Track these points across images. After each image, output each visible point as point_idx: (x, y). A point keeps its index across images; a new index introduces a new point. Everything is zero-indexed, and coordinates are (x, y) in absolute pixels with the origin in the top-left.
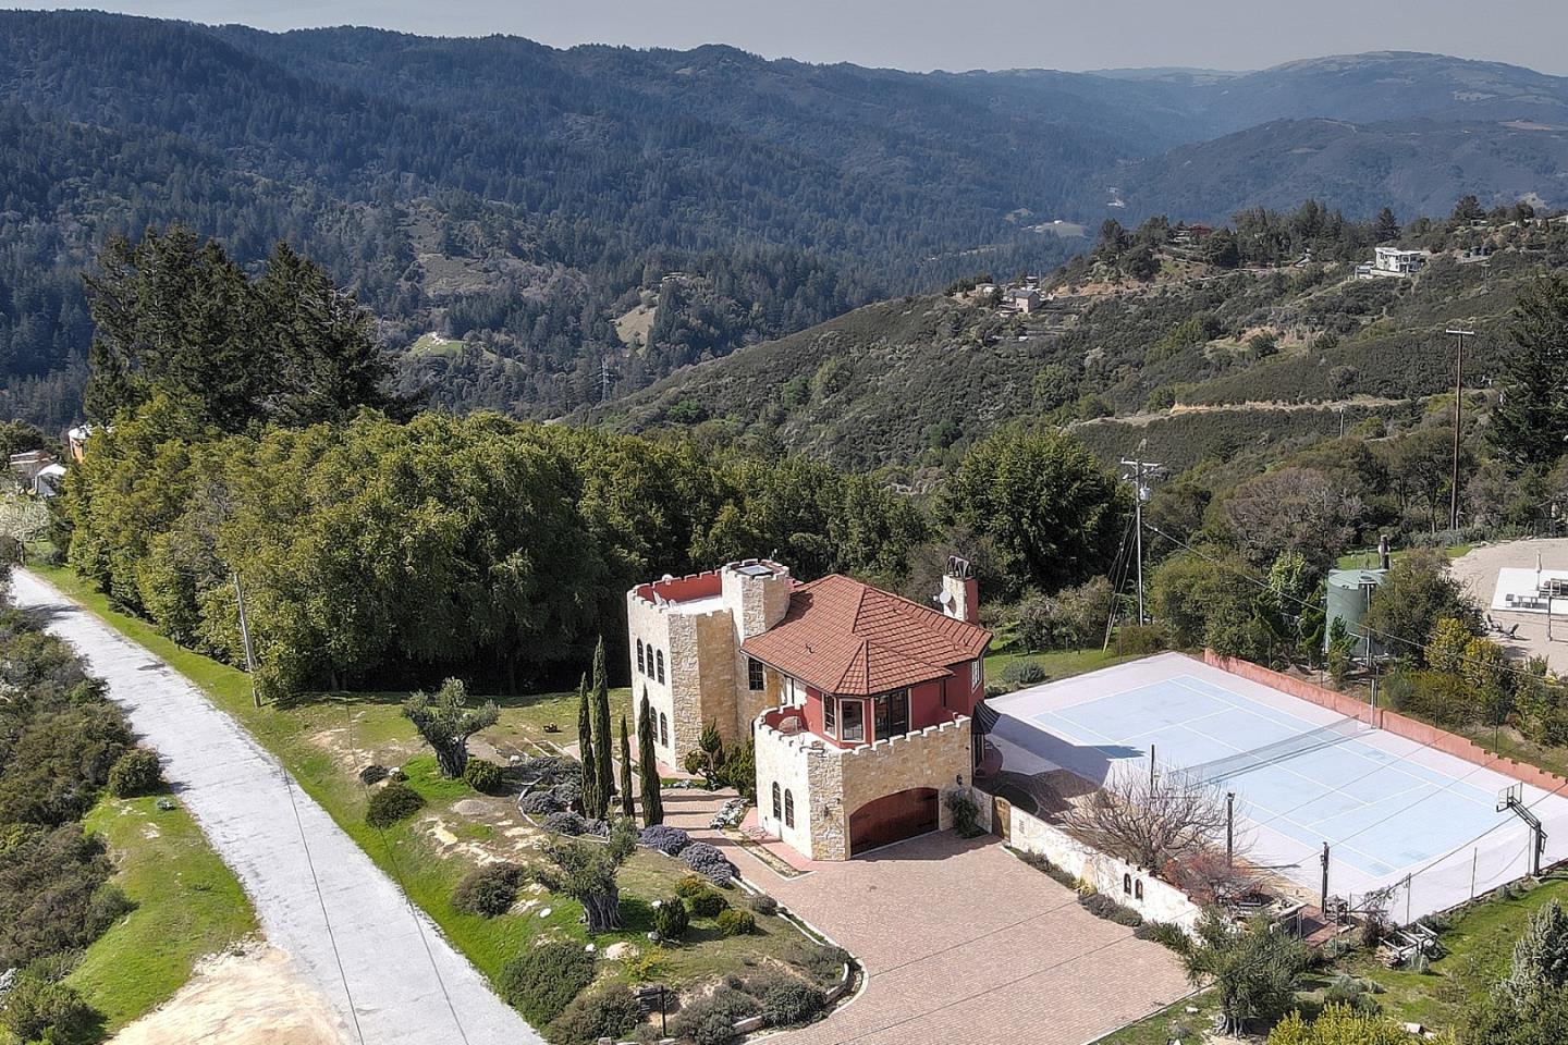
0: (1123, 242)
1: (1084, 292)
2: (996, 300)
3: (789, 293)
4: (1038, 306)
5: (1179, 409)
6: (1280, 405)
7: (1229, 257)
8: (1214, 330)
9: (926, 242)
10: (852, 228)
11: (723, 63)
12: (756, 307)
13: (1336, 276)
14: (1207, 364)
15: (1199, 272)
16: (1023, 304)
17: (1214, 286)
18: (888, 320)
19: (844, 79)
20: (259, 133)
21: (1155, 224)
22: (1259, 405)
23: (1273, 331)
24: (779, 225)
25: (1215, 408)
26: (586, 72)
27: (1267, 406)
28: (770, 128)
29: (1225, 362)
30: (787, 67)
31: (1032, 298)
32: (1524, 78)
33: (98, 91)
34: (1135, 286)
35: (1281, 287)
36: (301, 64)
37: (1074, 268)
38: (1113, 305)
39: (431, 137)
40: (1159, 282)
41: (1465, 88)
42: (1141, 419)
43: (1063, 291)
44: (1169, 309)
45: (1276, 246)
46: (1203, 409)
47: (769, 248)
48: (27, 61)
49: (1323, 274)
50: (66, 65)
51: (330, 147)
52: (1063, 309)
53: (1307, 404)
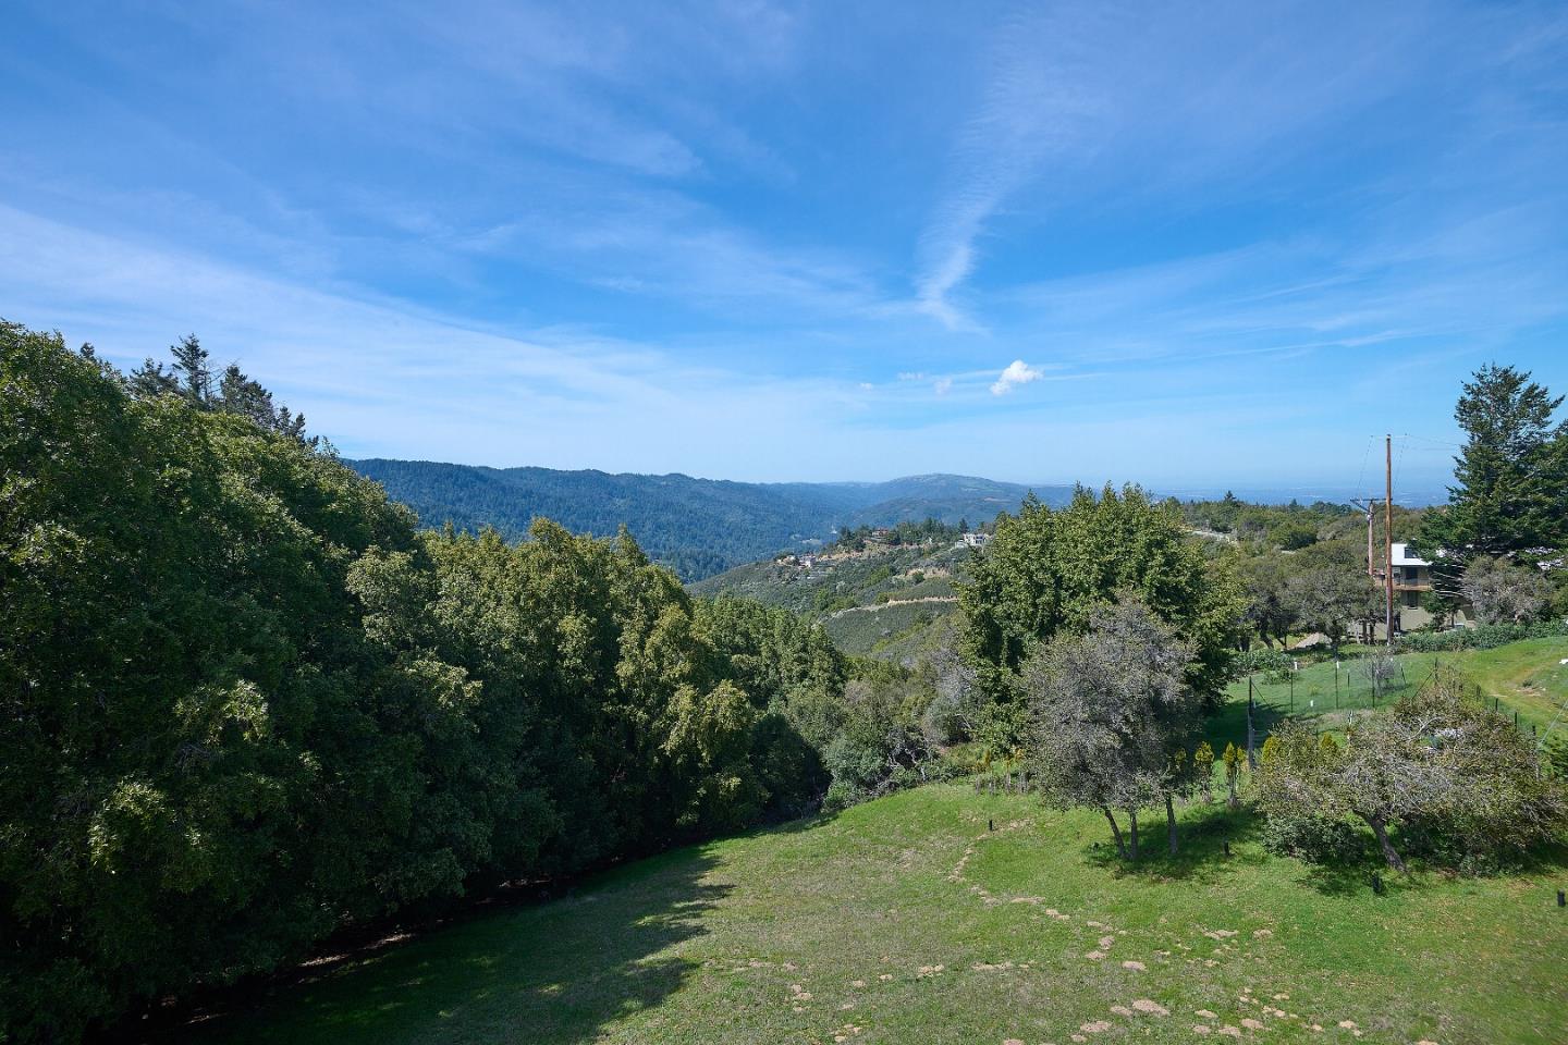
0: (850, 536)
1: (834, 557)
2: (796, 562)
3: (705, 567)
4: (814, 564)
5: (892, 602)
6: (942, 599)
7: (896, 541)
8: (894, 571)
9: (759, 547)
10: (730, 542)
11: (678, 480)
12: (691, 572)
13: (945, 548)
14: (893, 586)
15: (884, 548)
16: (808, 563)
17: (891, 553)
18: (748, 572)
19: (726, 486)
20: (488, 506)
21: (863, 528)
22: (931, 599)
23: (922, 571)
24: (700, 541)
25: (910, 601)
26: (623, 482)
27: (936, 599)
28: (696, 505)
29: (901, 585)
30: (703, 481)
31: (812, 560)
32: (988, 483)
33: (424, 491)
34: (854, 554)
35: (921, 553)
36: (508, 480)
37: (831, 548)
38: (848, 562)
39: (559, 508)
40: (866, 552)
41: (965, 487)
42: (874, 608)
43: (825, 558)
44: (872, 565)
45: (917, 536)
46: (904, 602)
47: (696, 550)
48: (395, 480)
49: (938, 547)
50: (410, 481)
51: (517, 512)
52: (826, 565)
53: (954, 598)
